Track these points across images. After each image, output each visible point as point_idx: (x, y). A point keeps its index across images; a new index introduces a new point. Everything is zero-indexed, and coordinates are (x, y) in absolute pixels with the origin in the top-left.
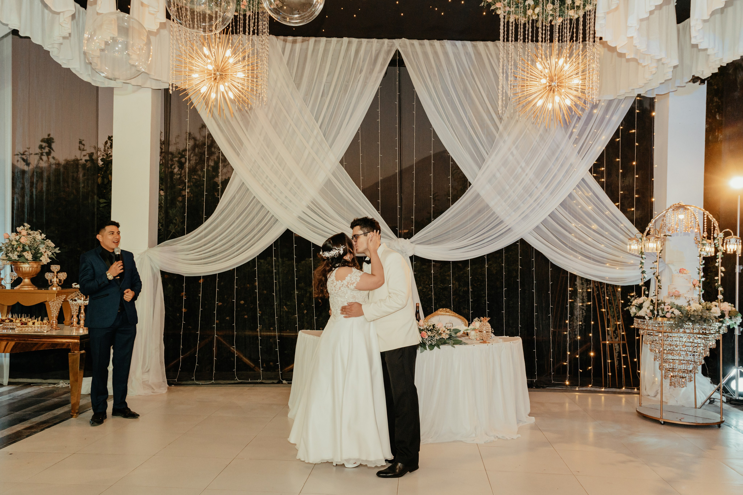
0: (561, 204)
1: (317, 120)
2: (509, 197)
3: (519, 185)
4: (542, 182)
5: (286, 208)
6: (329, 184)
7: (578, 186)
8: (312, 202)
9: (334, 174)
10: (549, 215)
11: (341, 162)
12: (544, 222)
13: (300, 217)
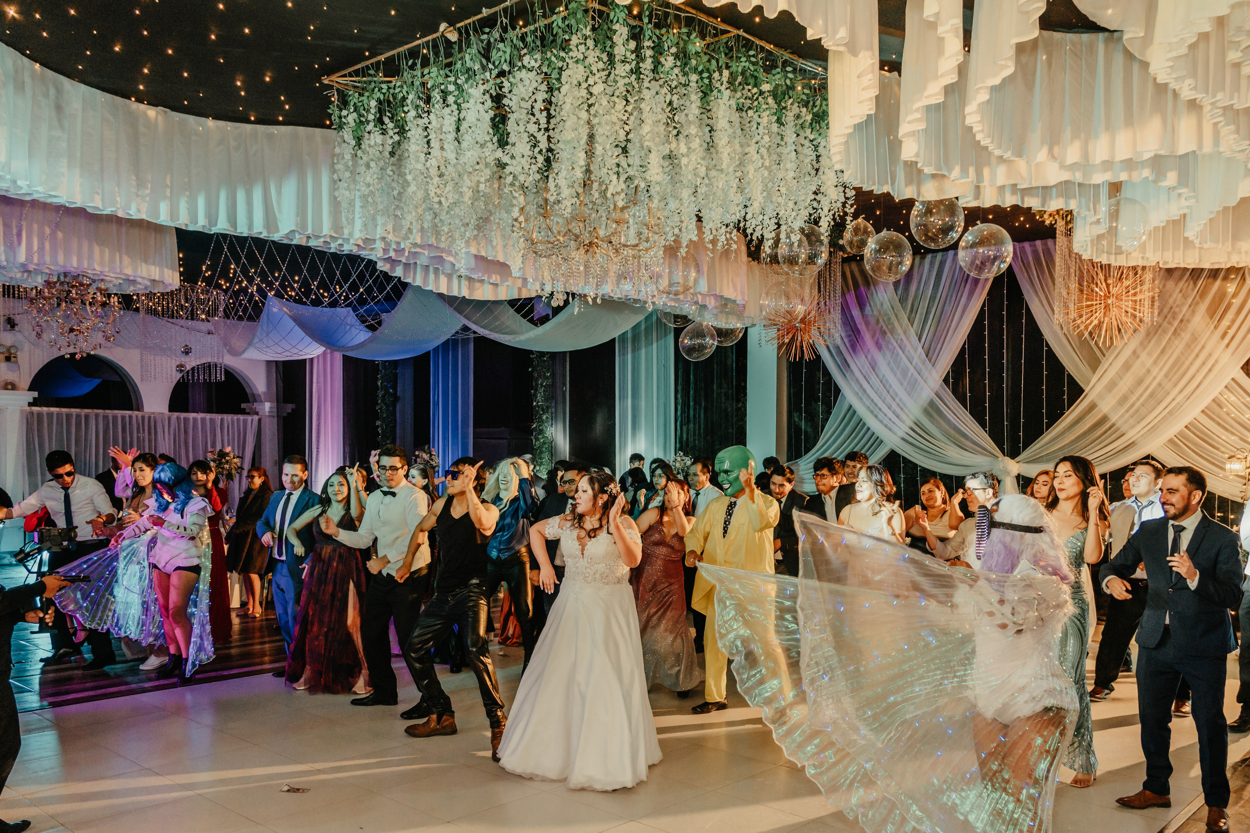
0: (1203, 411)
1: (920, 340)
2: (1133, 405)
3: (1145, 390)
4: (1175, 385)
5: (890, 430)
6: (932, 404)
7: (1226, 387)
8: (915, 423)
9: (937, 394)
10: (1186, 427)
11: (946, 381)
12: (1181, 433)
13: (903, 439)
